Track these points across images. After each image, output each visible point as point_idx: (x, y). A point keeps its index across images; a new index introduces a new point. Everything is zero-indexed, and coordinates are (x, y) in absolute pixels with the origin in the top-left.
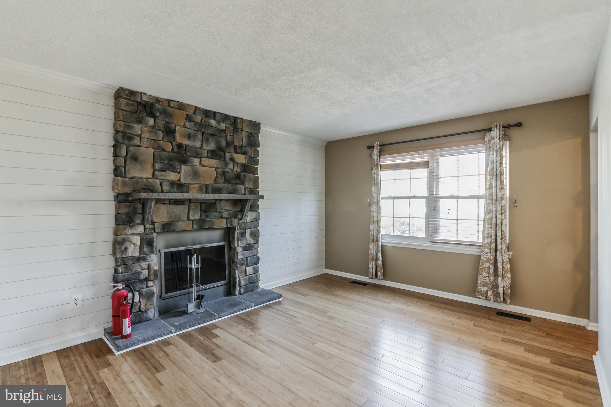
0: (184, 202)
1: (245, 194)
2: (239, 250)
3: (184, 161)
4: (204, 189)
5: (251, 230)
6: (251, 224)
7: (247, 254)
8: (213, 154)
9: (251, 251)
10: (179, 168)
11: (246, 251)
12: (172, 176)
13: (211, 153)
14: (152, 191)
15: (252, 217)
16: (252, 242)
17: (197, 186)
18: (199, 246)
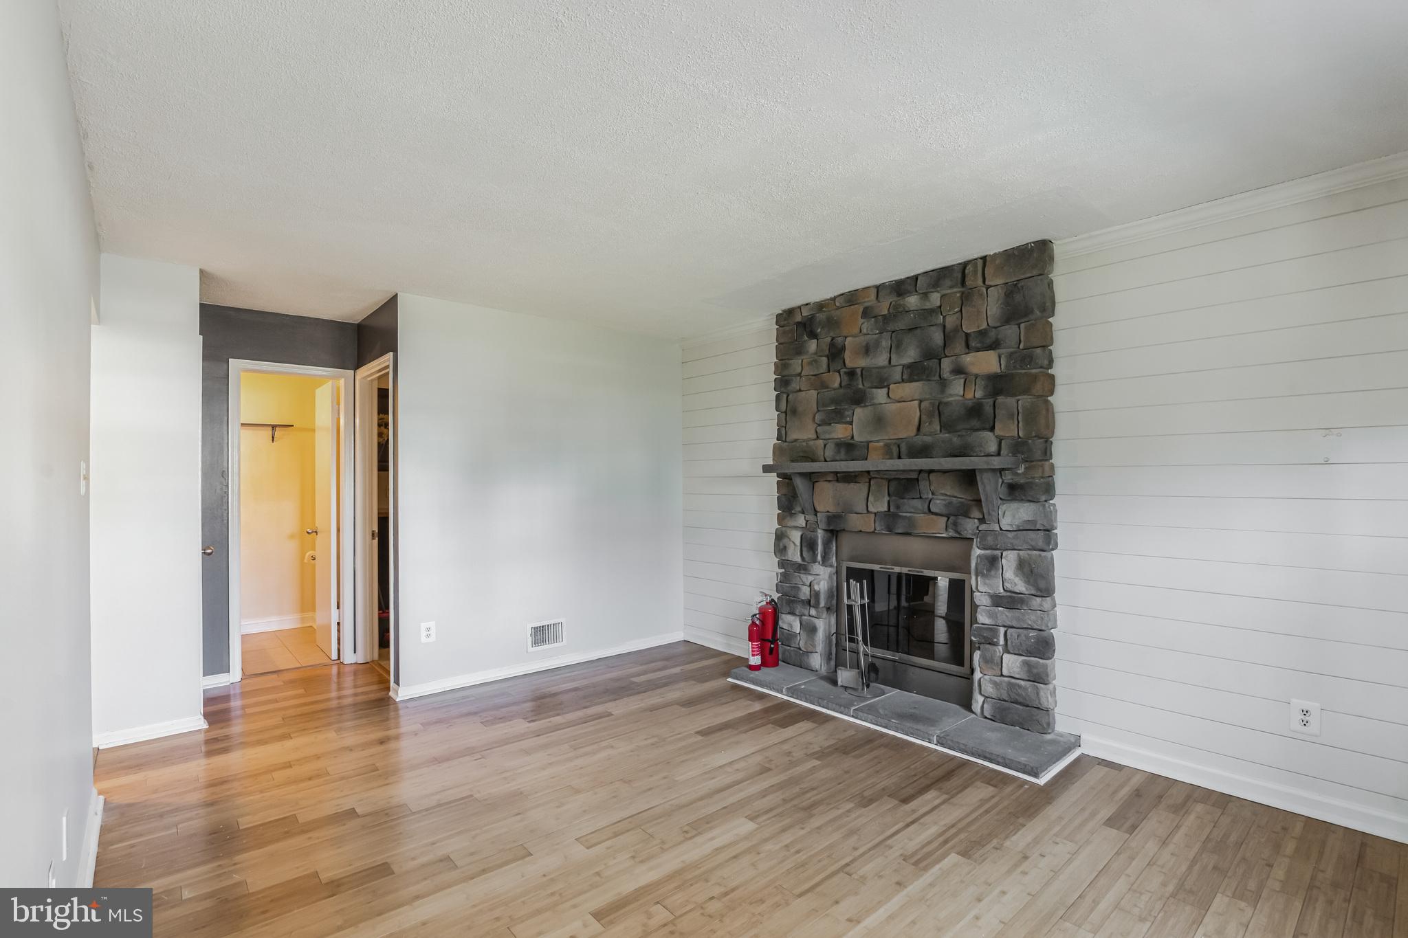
0: (856, 476)
1: (999, 454)
2: (982, 599)
3: (859, 399)
4: (895, 450)
5: (1018, 554)
6: (1016, 538)
7: (1004, 617)
8: (914, 372)
9: (1016, 613)
10: (848, 416)
11: (1000, 608)
12: (840, 431)
13: (909, 370)
14: (813, 461)
15: (1017, 516)
16: (1020, 586)
17: (881, 444)
18: (905, 570)
